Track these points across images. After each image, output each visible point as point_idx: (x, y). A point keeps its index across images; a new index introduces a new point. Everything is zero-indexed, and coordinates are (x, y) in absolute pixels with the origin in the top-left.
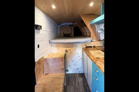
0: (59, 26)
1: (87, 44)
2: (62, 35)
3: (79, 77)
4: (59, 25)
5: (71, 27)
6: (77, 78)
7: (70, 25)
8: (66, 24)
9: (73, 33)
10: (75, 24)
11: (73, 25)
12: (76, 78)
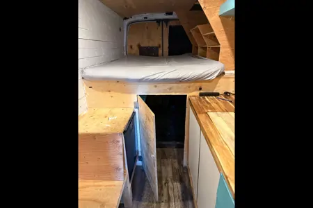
0: (127, 22)
1: (204, 85)
2: (136, 49)
3: (174, 180)
4: (126, 19)
5: (160, 28)
6: (167, 182)
7: (158, 21)
8: (145, 15)
9: (166, 45)
10: (174, 16)
11: (167, 21)
12: (164, 182)
